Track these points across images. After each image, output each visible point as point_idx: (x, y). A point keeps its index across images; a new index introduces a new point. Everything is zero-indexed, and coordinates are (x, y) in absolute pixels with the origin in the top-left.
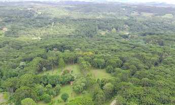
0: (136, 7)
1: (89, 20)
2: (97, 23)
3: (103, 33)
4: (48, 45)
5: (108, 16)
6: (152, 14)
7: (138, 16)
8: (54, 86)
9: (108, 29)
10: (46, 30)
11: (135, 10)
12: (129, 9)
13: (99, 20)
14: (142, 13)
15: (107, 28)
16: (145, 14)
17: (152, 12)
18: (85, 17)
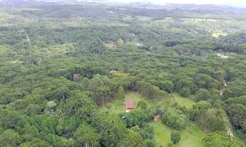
9: (113, 41)
11: (126, 13)
12: (118, 12)
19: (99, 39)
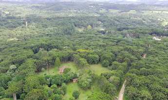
0: (102, 4)
1: (63, 18)
2: (72, 20)
3: (80, 30)
4: (33, 45)
5: (79, 13)
6: (118, 10)
7: (107, 12)
8: (59, 85)
9: (84, 26)
10: (21, 30)
11: (103, 7)
12: (97, 6)
13: (73, 18)
14: (110, 10)
15: (82, 25)
16: (112, 11)
17: (118, 9)
18: (58, 15)
19: (74, 25)
